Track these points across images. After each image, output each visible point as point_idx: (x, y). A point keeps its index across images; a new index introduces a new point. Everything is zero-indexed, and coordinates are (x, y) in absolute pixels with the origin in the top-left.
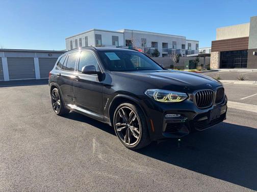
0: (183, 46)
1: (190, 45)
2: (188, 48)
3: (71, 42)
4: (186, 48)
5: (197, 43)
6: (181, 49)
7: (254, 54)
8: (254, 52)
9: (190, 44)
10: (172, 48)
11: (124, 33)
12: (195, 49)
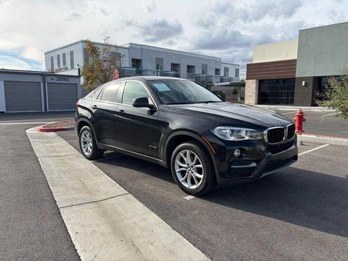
0: (217, 71)
1: (226, 70)
2: (225, 74)
3: (52, 58)
4: (222, 74)
5: (237, 67)
6: (214, 75)
7: (303, 84)
8: (304, 82)
9: (228, 68)
10: (201, 72)
11: (128, 49)
12: (234, 76)
